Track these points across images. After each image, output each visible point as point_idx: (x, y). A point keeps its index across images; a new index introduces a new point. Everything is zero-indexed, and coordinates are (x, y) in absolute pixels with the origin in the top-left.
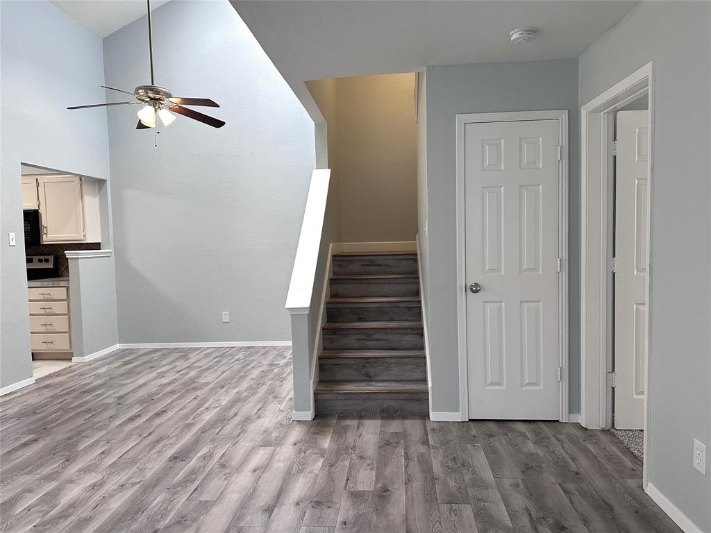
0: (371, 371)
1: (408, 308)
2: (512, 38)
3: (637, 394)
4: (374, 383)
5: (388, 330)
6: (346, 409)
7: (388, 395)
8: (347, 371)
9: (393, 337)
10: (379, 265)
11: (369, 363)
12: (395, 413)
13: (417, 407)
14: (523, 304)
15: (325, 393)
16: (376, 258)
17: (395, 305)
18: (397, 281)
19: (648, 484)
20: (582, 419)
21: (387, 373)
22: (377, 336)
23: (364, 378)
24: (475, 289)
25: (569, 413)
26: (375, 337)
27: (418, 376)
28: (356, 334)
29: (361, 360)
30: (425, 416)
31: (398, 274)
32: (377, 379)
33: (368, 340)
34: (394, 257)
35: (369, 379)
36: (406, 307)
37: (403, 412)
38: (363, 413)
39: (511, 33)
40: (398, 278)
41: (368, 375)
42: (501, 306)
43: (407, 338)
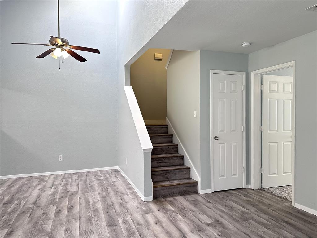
0: (169, 176)
1: (173, 148)
2: (243, 45)
3: (269, 175)
4: (172, 181)
5: (170, 158)
6: (165, 193)
7: (182, 185)
8: (158, 177)
9: (171, 161)
10: (152, 130)
11: (168, 172)
12: (185, 192)
13: (193, 189)
14: (232, 144)
15: (157, 187)
16: (151, 127)
17: (168, 147)
18: (164, 137)
19: (295, 203)
20: (252, 186)
21: (175, 176)
22: (165, 161)
23: (166, 179)
24: (216, 139)
25: (246, 185)
26: (164, 161)
27: (187, 176)
28: (157, 160)
29: (165, 172)
30: (196, 192)
31: (162, 134)
32: (171, 179)
33: (162, 163)
34: (159, 127)
35: (168, 179)
36: (172, 148)
37: (188, 192)
38: (172, 194)
39: (242, 44)
40: (164, 136)
41: (167, 178)
42: (224, 145)
43: (177, 161)
